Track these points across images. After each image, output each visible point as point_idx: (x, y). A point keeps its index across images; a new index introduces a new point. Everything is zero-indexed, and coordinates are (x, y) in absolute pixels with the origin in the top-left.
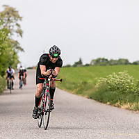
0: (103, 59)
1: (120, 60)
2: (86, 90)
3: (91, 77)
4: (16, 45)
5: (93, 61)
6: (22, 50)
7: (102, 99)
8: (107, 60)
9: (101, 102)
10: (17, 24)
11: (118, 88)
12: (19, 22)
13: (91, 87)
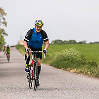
0: (60, 40)
1: (70, 41)
2: (48, 60)
3: (51, 52)
4: (3, 32)
5: (53, 41)
6: (7, 35)
7: (58, 66)
8: (62, 41)
9: (58, 68)
10: (3, 18)
11: (69, 59)
12: (4, 17)
13: (51, 59)
